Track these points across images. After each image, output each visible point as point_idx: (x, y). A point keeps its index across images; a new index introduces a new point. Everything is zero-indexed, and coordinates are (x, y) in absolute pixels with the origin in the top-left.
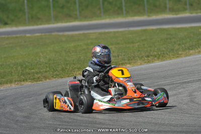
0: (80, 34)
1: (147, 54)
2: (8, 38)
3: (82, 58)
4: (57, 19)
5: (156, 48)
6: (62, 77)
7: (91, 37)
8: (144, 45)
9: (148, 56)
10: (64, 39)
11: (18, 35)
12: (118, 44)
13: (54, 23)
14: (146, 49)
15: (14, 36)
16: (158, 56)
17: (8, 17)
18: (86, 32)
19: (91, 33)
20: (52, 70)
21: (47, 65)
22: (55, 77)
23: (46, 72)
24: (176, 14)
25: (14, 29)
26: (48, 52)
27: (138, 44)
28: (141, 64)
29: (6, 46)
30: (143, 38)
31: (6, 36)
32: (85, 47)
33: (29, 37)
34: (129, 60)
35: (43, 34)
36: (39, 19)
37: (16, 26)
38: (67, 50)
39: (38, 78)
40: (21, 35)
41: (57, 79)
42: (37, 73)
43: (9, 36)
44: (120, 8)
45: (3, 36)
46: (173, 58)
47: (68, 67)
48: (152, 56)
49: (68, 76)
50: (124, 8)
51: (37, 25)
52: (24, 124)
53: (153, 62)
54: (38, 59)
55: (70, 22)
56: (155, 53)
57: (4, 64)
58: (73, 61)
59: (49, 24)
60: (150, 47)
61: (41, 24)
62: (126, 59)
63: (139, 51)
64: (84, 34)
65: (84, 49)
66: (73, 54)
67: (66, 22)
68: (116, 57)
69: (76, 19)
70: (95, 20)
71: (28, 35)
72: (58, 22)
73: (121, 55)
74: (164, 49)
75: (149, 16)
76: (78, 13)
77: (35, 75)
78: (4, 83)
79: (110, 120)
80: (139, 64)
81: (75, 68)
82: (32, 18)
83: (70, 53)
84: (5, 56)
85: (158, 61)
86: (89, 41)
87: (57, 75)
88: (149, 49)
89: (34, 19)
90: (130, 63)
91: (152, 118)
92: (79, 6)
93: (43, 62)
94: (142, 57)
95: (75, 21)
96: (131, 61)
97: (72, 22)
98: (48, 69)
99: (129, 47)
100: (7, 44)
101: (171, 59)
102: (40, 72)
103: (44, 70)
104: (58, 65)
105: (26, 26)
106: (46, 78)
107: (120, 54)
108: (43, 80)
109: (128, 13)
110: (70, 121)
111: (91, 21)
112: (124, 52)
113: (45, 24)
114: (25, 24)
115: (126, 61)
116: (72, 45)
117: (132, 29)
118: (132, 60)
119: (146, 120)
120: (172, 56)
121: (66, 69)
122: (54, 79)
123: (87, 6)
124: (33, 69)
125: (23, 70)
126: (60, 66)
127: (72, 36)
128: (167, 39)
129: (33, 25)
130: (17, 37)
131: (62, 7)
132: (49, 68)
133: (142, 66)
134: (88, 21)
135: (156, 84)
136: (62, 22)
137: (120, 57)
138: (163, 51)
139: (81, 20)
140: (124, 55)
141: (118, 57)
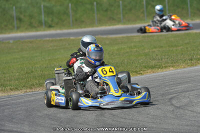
0: (123, 37)
1: (190, 57)
2: (52, 41)
3: (125, 60)
4: (100, 22)
7: (135, 40)
8: (187, 48)
9: (191, 60)
10: (107, 42)
11: (62, 38)
12: (162, 47)
13: (97, 27)
14: (189, 53)
15: (58, 38)
17: (52, 21)
18: (129, 35)
19: (134, 36)
25: (59, 31)
27: (182, 47)
28: (184, 67)
29: (50, 48)
30: (186, 42)
31: (51, 39)
32: (128, 50)
33: (73, 40)
34: (172, 63)
36: (83, 22)
37: (60, 29)
38: (111, 53)
40: (65, 38)
43: (54, 39)
45: (48, 39)
48: (195, 59)
51: (81, 28)
53: (196, 65)
55: (114, 25)
56: (199, 56)
58: (117, 63)
59: (93, 27)
60: (194, 50)
61: (85, 27)
62: (170, 62)
63: (182, 54)
64: (127, 37)
65: (127, 52)
66: (117, 57)
67: (110, 25)
68: (159, 60)
69: (119, 22)
70: (138, 23)
71: (72, 38)
72: (101, 25)
73: (164, 59)
75: (192, 20)
76: (121, 16)
79: (153, 123)
80: (182, 67)
82: (76, 20)
83: (114, 56)
84: (50, 58)
86: (132, 44)
88: (192, 52)
89: (78, 22)
90: (173, 66)
91: (195, 121)
92: (123, 9)
94: (186, 60)
95: (118, 24)
97: (116, 25)
99: (172, 50)
100: (51, 46)
105: (71, 29)
107: (164, 57)
110: (114, 123)
111: (134, 24)
112: (168, 55)
113: (88, 27)
114: (69, 27)
115: (169, 65)
116: (116, 48)
118: (175, 63)
119: (189, 123)
123: (130, 10)
127: (116, 39)
129: (77, 28)
130: (61, 40)
131: (106, 11)
133: (185, 69)
134: (131, 24)
136: (106, 25)
137: (163, 60)
139: (124, 24)
140: (167, 59)
141: (162, 60)
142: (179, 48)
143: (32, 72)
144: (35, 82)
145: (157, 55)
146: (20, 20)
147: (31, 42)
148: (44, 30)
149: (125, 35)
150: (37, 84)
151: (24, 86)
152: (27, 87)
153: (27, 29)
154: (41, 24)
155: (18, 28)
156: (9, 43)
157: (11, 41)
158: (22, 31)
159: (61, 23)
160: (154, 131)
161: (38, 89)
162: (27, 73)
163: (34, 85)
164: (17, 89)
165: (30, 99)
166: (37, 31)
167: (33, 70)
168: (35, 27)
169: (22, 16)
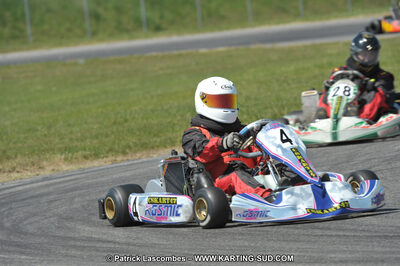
0: (306, 47)
2: (163, 58)
4: (258, 18)
7: (329, 51)
10: (274, 57)
11: (183, 52)
13: (252, 26)
15: (176, 52)
17: (162, 17)
18: (318, 41)
19: (329, 44)
25: (175, 38)
26: (244, 83)
29: (161, 72)
31: (160, 54)
32: (317, 72)
33: (204, 55)
35: (233, 48)
36: (222, 18)
37: (179, 32)
38: (283, 78)
40: (189, 51)
43: (166, 53)
45: (154, 54)
51: (220, 29)
55: (285, 22)
57: (159, 108)
59: (243, 27)
61: (228, 29)
64: (314, 47)
65: (315, 77)
66: (293, 86)
67: (278, 23)
69: (297, 16)
70: (336, 17)
71: (203, 51)
76: (300, 5)
78: (158, 147)
82: (209, 15)
83: (289, 84)
84: (159, 92)
86: (325, 60)
89: (214, 19)
95: (294, 20)
97: (289, 22)
100: (161, 69)
104: (266, 108)
105: (199, 32)
113: (234, 28)
114: (196, 29)
116: (292, 68)
126: (270, 110)
127: (291, 51)
129: (212, 30)
130: (180, 55)
134: (320, 19)
136: (270, 24)
139: (306, 19)
143: (126, 121)
144: (132, 140)
146: (96, 17)
147: (121, 62)
148: (147, 37)
149: (308, 42)
150: (136, 145)
151: (111, 150)
152: (117, 152)
153: (112, 36)
154: (139, 26)
155: (94, 34)
156: (76, 64)
157: (81, 61)
158: (102, 40)
159: (178, 22)
160: (376, 232)
161: (138, 155)
162: (115, 123)
163: (130, 148)
164: (97, 156)
165: (123, 174)
166: (132, 38)
167: (128, 117)
168: (127, 31)
169: (100, 11)
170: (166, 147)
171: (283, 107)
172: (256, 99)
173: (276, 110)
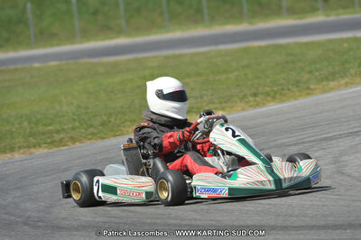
0: (129, 60)
1: (253, 90)
3: (136, 101)
4: (86, 34)
5: (268, 80)
6: (103, 138)
7: (150, 64)
8: (246, 75)
9: (255, 95)
10: (101, 70)
11: (19, 66)
12: (199, 75)
13: (81, 42)
14: (250, 83)
15: (12, 67)
16: (272, 94)
20: (84, 126)
21: (76, 117)
22: (90, 137)
23: (74, 129)
24: (300, 18)
25: (11, 54)
26: (75, 93)
27: (236, 73)
28: (243, 110)
30: (244, 63)
33: (39, 69)
34: (220, 103)
35: (64, 62)
38: (109, 89)
39: (61, 140)
40: (24, 66)
41: (93, 141)
42: (58, 132)
43: (4, 68)
44: (199, 11)
46: (300, 96)
47: (113, 120)
48: (262, 94)
49: (115, 136)
50: (206, 11)
51: (52, 46)
52: (40, 224)
53: (264, 105)
54: (58, 108)
55: (111, 39)
56: (268, 89)
58: (122, 107)
59: (73, 43)
60: (258, 78)
61: (58, 45)
62: (216, 101)
63: (238, 86)
64: (138, 60)
66: (119, 95)
67: (102, 40)
68: (197, 98)
69: (120, 33)
70: (156, 33)
71: (36, 65)
73: (207, 95)
74: (283, 81)
75: (251, 23)
76: (122, 22)
77: (55, 135)
80: (239, 108)
81: (126, 121)
82: (41, 33)
83: (115, 94)
85: (272, 104)
86: (147, 72)
87: (93, 134)
88: (256, 81)
89: (45, 37)
92: (125, 10)
93: (67, 112)
94: (245, 95)
95: (119, 37)
96: (224, 105)
97: (114, 38)
98: (77, 124)
99: (219, 80)
101: (296, 99)
102: (63, 129)
103: (70, 126)
104: (95, 116)
106: (73, 140)
107: (205, 92)
108: (69, 143)
109: (213, 20)
111: (148, 35)
113: (64, 44)
114: (30, 46)
115: (217, 106)
117: (222, 47)
118: (226, 102)
119: (260, 209)
120: (298, 94)
121: (110, 122)
122: (89, 142)
123: (138, 10)
124: (50, 125)
125: (32, 128)
126: (98, 118)
127: (116, 64)
128: (287, 62)
129: (44, 46)
130: (16, 70)
131: (95, 13)
132: (79, 122)
133: (245, 113)
135: (272, 144)
136: (96, 40)
137: (205, 98)
138: (282, 84)
139: (129, 35)
140: (212, 95)
141: (202, 97)
142: (232, 76)
145: (192, 89)
149: (132, 56)
170: (5, 152)
171: (111, 114)
172: (86, 108)
173: (105, 118)
